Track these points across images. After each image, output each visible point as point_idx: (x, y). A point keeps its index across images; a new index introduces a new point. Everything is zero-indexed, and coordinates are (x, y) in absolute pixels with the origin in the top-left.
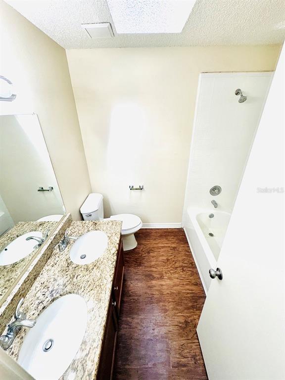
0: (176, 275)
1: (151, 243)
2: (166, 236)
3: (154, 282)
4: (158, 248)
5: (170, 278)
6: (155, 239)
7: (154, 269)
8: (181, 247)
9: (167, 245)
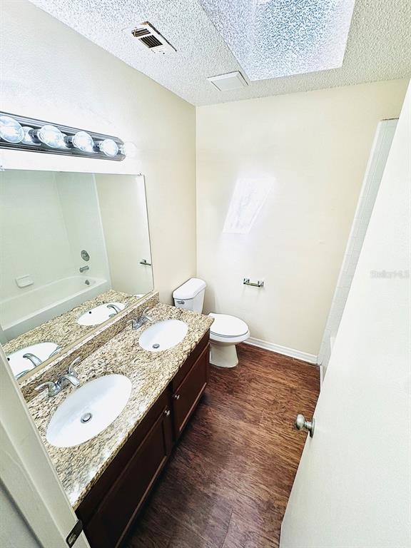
0: (281, 430)
1: (259, 370)
2: (285, 367)
3: (242, 424)
4: (267, 380)
5: (268, 430)
6: (266, 366)
7: (249, 407)
8: (305, 393)
9: (282, 381)
